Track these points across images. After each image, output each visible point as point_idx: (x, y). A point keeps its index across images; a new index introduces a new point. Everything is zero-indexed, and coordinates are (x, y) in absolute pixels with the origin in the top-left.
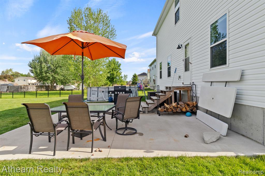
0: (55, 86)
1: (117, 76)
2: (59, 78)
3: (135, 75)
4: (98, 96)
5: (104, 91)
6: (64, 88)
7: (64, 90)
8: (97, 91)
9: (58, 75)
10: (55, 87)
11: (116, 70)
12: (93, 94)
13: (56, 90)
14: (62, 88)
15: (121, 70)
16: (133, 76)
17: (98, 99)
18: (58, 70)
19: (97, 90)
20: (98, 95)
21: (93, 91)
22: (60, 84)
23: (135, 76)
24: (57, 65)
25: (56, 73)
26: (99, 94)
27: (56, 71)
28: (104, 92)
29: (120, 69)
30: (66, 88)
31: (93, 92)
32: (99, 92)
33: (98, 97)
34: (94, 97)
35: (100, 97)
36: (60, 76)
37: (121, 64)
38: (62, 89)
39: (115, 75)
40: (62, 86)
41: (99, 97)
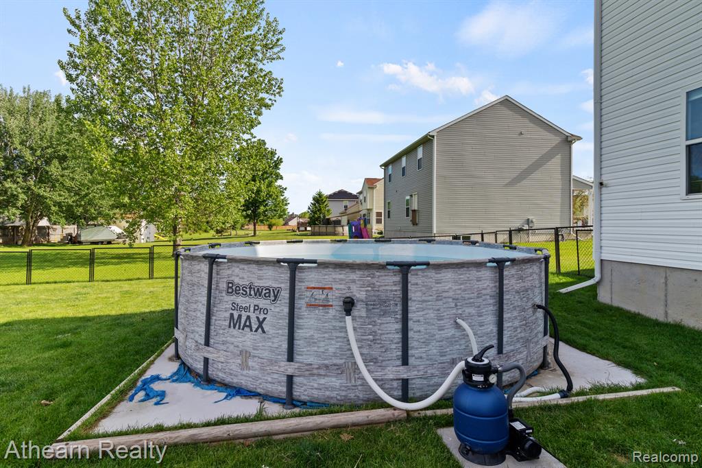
0: (43, 228)
1: (269, 195)
2: (58, 199)
3: (320, 195)
4: (298, 343)
5: (359, 294)
6: (78, 235)
7: (80, 243)
8: (285, 294)
9: (53, 186)
10: (44, 232)
11: (267, 178)
12: (234, 322)
13: (50, 244)
14: (70, 235)
15: (282, 178)
16: (314, 199)
17: (290, 379)
18: (54, 169)
19: (285, 286)
20: (299, 333)
21: (233, 289)
22: (63, 221)
23: (319, 200)
24: (49, 151)
25: (44, 179)
26: (308, 323)
27: (47, 172)
28: (359, 310)
29: (279, 177)
30: (88, 235)
31: (240, 300)
32: (301, 303)
33: (291, 358)
34: (245, 355)
35: (311, 360)
36: (62, 193)
37: (281, 159)
38: (71, 239)
39: (263, 194)
40: (72, 229)
41: (306, 355)
